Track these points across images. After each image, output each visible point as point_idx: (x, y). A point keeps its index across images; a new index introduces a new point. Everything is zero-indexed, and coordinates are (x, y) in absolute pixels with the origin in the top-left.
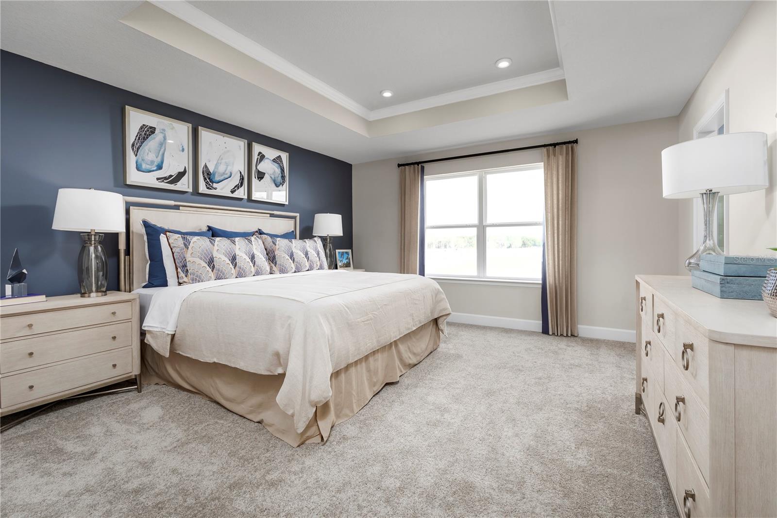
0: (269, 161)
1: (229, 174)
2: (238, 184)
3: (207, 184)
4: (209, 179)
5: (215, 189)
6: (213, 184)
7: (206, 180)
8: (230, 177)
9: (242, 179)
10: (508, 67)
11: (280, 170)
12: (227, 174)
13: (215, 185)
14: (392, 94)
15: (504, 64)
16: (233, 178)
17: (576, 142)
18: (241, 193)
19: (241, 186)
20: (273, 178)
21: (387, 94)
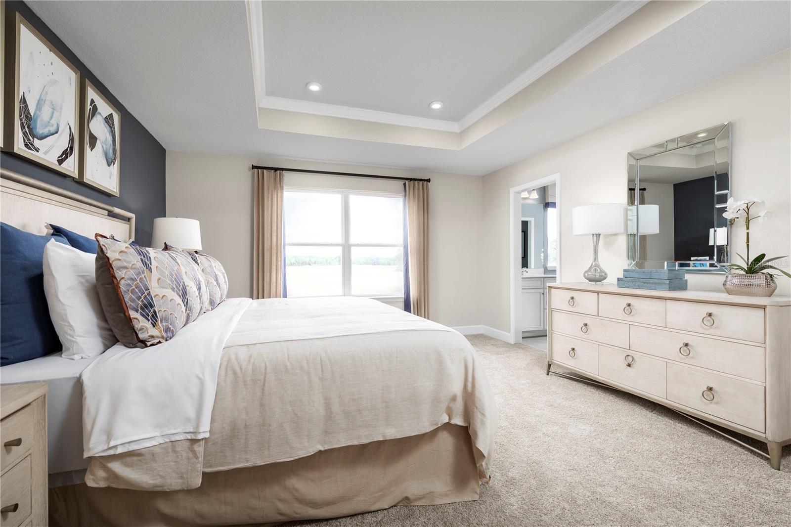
0: (102, 118)
1: (55, 127)
2: (67, 149)
3: (26, 137)
4: (28, 127)
5: (37, 150)
6: (33, 139)
7: (24, 128)
8: (57, 133)
9: (72, 140)
10: (438, 109)
11: (111, 138)
12: (53, 126)
13: (37, 143)
14: (320, 88)
15: (436, 106)
16: (61, 134)
17: (429, 180)
18: (70, 167)
19: (71, 155)
20: (105, 149)
21: (314, 88)
